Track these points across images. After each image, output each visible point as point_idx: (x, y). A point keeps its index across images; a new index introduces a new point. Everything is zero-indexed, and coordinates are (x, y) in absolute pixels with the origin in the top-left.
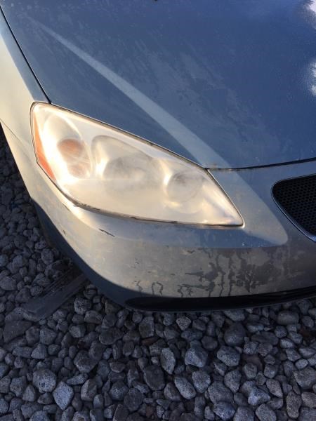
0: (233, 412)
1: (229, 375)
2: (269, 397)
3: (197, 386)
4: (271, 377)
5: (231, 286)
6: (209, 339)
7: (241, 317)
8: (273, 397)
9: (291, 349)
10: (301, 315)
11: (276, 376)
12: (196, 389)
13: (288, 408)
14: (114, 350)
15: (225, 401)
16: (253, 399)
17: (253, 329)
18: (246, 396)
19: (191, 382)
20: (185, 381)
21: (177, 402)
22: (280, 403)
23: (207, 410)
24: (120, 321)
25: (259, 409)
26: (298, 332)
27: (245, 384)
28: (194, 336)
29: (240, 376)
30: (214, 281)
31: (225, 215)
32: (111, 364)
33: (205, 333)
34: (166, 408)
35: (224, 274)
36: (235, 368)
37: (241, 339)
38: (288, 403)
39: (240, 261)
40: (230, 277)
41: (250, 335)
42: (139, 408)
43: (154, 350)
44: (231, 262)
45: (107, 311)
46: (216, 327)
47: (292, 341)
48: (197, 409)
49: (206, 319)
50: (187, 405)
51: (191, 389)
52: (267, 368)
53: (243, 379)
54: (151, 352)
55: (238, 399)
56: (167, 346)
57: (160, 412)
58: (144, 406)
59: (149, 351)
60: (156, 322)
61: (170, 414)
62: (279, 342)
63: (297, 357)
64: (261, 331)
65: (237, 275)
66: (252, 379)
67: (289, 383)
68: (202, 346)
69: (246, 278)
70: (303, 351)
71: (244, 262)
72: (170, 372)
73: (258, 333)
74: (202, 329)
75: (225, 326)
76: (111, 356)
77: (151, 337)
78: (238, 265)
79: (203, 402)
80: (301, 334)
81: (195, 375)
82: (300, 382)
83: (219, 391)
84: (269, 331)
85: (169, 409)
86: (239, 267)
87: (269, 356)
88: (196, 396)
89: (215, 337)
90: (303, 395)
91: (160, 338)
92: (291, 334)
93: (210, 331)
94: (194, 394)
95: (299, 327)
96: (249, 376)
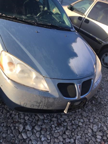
0: (37, 142)
1: (37, 133)
2: (47, 139)
3: (28, 135)
4: (48, 134)
5: (44, 106)
6: (33, 123)
7: (43, 118)
8: (48, 139)
9: (54, 127)
10: (58, 119)
11: (49, 134)
12: (28, 136)
13: (51, 142)
14: (5, 124)
15: (35, 140)
16: (43, 139)
17: (45, 121)
18: (41, 139)
19: (27, 134)
20: (25, 134)
21: (22, 139)
22: (49, 141)
23: (30, 142)
24: (8, 116)
25: (44, 142)
26: (56, 123)
27: (41, 136)
28: (29, 122)
29: (40, 133)
30: (40, 104)
31: (46, 88)
32: (3, 128)
33: (32, 122)
34: (18, 141)
35: (43, 103)
36: (39, 131)
37: (42, 124)
38: (51, 141)
39: (47, 100)
40: (44, 104)
41: (44, 123)
42: (10, 140)
43: (17, 125)
44: (45, 100)
45: (4, 112)
46: (36, 120)
47: (55, 125)
48: (27, 141)
49: (33, 118)
50: (24, 140)
51: (26, 136)
52: (47, 132)
53: (41, 134)
54: (16, 125)
55: (38, 139)
56: (21, 124)
57: (16, 141)
58: (12, 140)
59: (15, 125)
60: (19, 117)
61: (19, 143)
62: (51, 125)
63: (55, 129)
64: (47, 122)
65: (46, 104)
66: (43, 134)
67: (52, 136)
68: (31, 125)
69: (48, 105)
70: (57, 128)
71: (48, 100)
72: (21, 131)
73: (47, 123)
74: (32, 120)
75: (38, 120)
76: (4, 125)
77: (17, 121)
78: (47, 101)
79: (29, 140)
80: (57, 124)
81: (28, 132)
82: (55, 136)
83: (34, 137)
84: (49, 122)
85: (19, 141)
86: (47, 102)
87: (48, 129)
88: (27, 138)
89: (35, 123)
90: (55, 139)
91: (19, 122)
92: (55, 124)
93: (34, 121)
94: (27, 137)
95: (57, 122)
96: (42, 133)
